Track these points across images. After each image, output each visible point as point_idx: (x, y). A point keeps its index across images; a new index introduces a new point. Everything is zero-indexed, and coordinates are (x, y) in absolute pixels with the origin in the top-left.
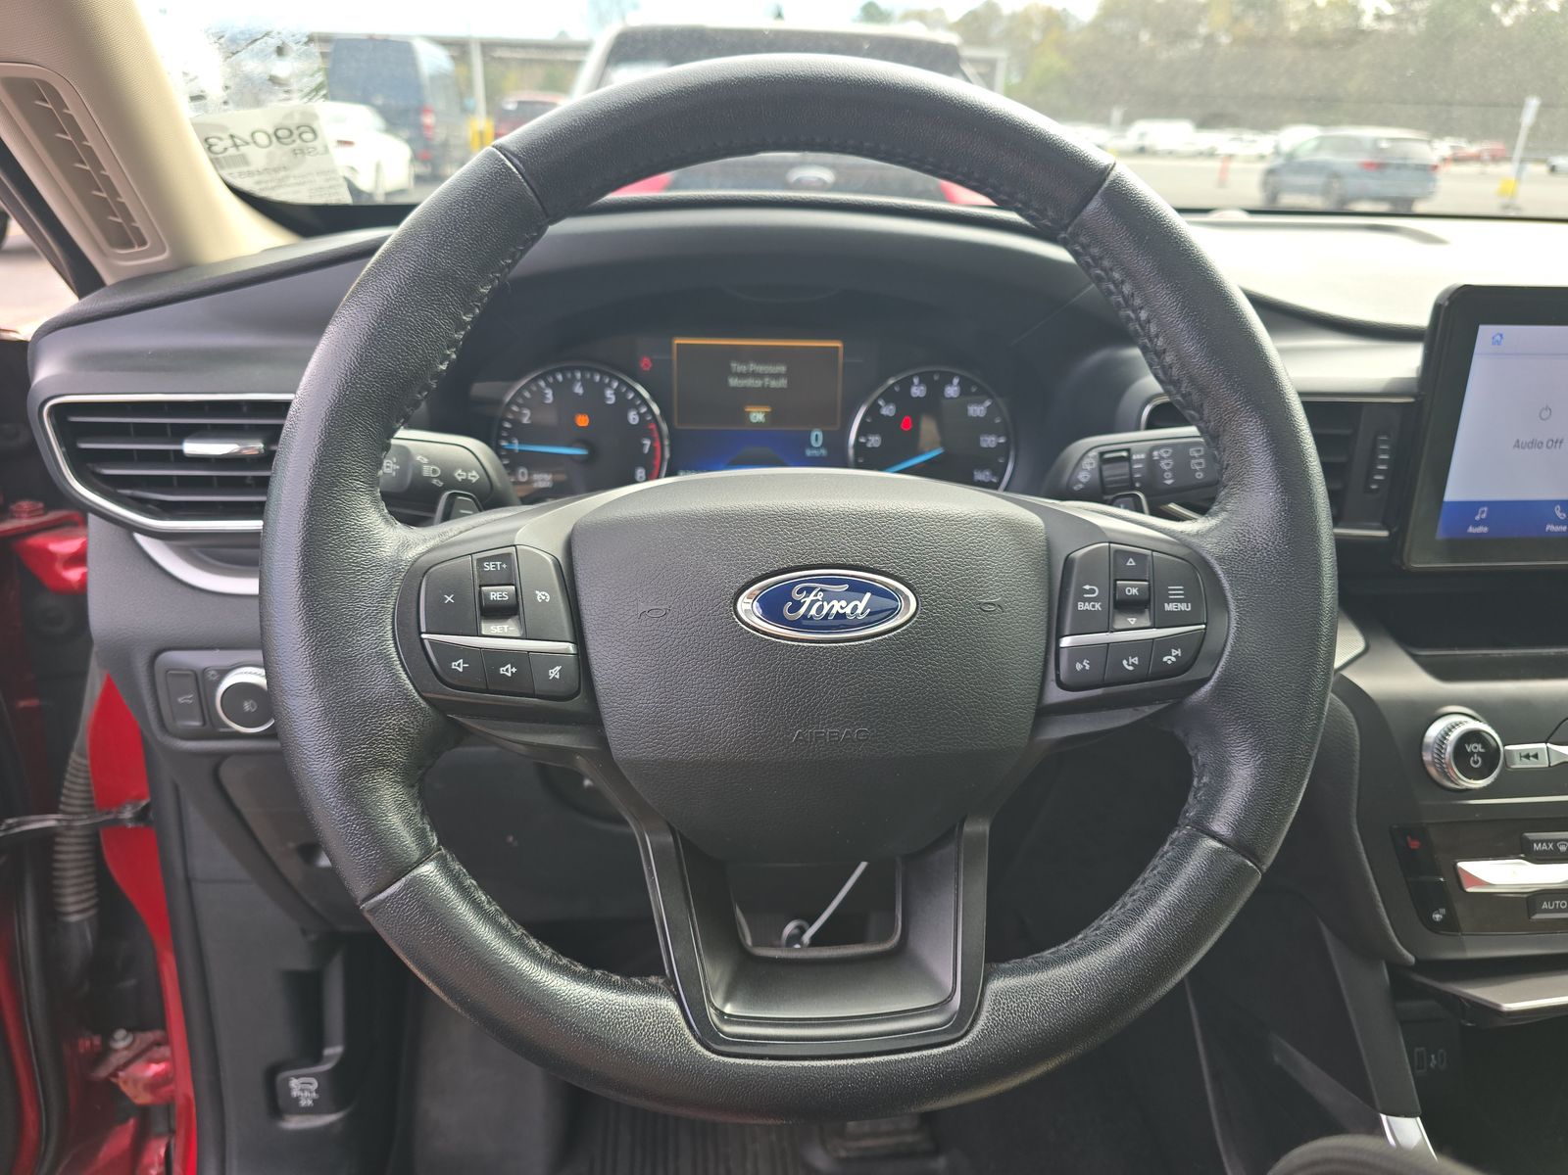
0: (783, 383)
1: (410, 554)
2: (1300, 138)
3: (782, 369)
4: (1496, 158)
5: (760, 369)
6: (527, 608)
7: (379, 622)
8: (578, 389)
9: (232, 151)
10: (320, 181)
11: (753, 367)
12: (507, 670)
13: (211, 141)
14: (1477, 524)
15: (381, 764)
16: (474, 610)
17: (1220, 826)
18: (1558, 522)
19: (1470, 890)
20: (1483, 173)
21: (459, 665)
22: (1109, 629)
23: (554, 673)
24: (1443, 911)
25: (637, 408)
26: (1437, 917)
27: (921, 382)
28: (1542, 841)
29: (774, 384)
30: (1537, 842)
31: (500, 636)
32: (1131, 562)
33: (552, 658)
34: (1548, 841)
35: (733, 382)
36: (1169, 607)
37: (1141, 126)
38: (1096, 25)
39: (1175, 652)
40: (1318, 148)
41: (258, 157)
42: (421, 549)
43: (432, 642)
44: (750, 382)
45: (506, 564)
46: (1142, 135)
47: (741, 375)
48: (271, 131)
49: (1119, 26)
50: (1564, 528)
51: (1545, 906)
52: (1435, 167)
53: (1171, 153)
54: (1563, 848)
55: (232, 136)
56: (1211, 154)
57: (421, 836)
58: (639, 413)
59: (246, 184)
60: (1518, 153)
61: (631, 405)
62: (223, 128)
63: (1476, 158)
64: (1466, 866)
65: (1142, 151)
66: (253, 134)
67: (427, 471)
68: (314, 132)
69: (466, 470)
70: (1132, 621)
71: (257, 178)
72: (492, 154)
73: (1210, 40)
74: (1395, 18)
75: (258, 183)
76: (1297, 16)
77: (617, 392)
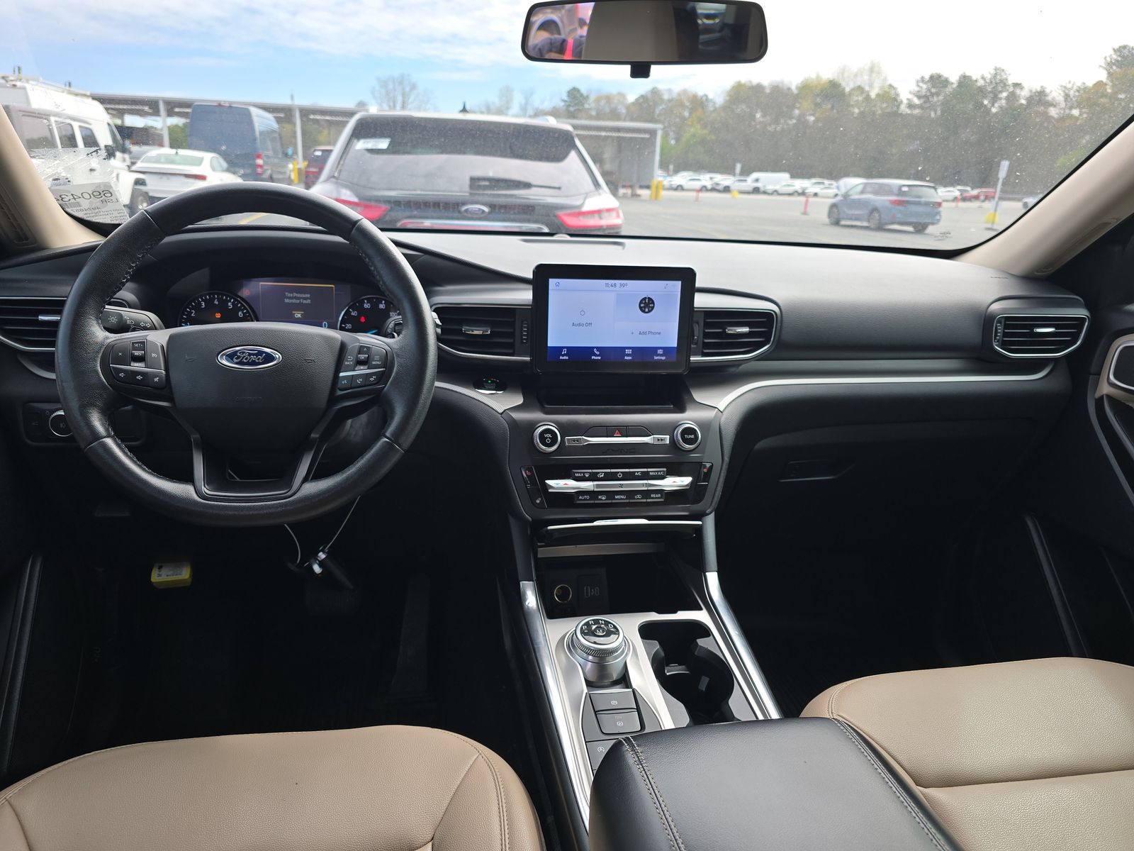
0: (309, 301)
1: (109, 341)
2: (852, 184)
3: (309, 296)
4: (987, 198)
5: (299, 295)
6: (148, 358)
7: (96, 361)
8: (216, 302)
9: (73, 201)
10: (115, 214)
11: (295, 294)
12: (139, 377)
13: (63, 196)
14: (563, 356)
15: (93, 405)
16: (129, 358)
17: (388, 434)
18: (596, 355)
19: (550, 491)
20: (980, 207)
21: (122, 375)
22: (354, 370)
23: (156, 379)
24: (540, 499)
25: (242, 310)
26: (538, 501)
27: (368, 303)
28: (579, 473)
29: (305, 302)
30: (577, 473)
31: (137, 366)
32: (365, 349)
33: (155, 375)
34: (581, 473)
35: (287, 301)
36: (374, 363)
37: (755, 175)
38: (725, 108)
39: (374, 377)
40: (862, 192)
41: (85, 203)
42: (112, 340)
43: (113, 367)
44: (294, 301)
45: (142, 345)
46: (757, 180)
47: (290, 298)
48: (91, 193)
49: (742, 108)
50: (600, 358)
51: (580, 497)
52: (939, 204)
53: (776, 192)
54: (587, 476)
55: (72, 195)
56: (803, 194)
57: (107, 430)
58: (243, 313)
59: (80, 215)
60: (997, 196)
61: (240, 309)
62: (69, 192)
63: (976, 198)
64: (547, 482)
65: (756, 191)
66: (82, 194)
67: (128, 322)
68: (111, 193)
69: (146, 323)
70: (362, 367)
71: (85, 212)
72: (143, 213)
73: (801, 119)
74: (921, 107)
75: (86, 214)
76: (857, 104)
77: (233, 304)
